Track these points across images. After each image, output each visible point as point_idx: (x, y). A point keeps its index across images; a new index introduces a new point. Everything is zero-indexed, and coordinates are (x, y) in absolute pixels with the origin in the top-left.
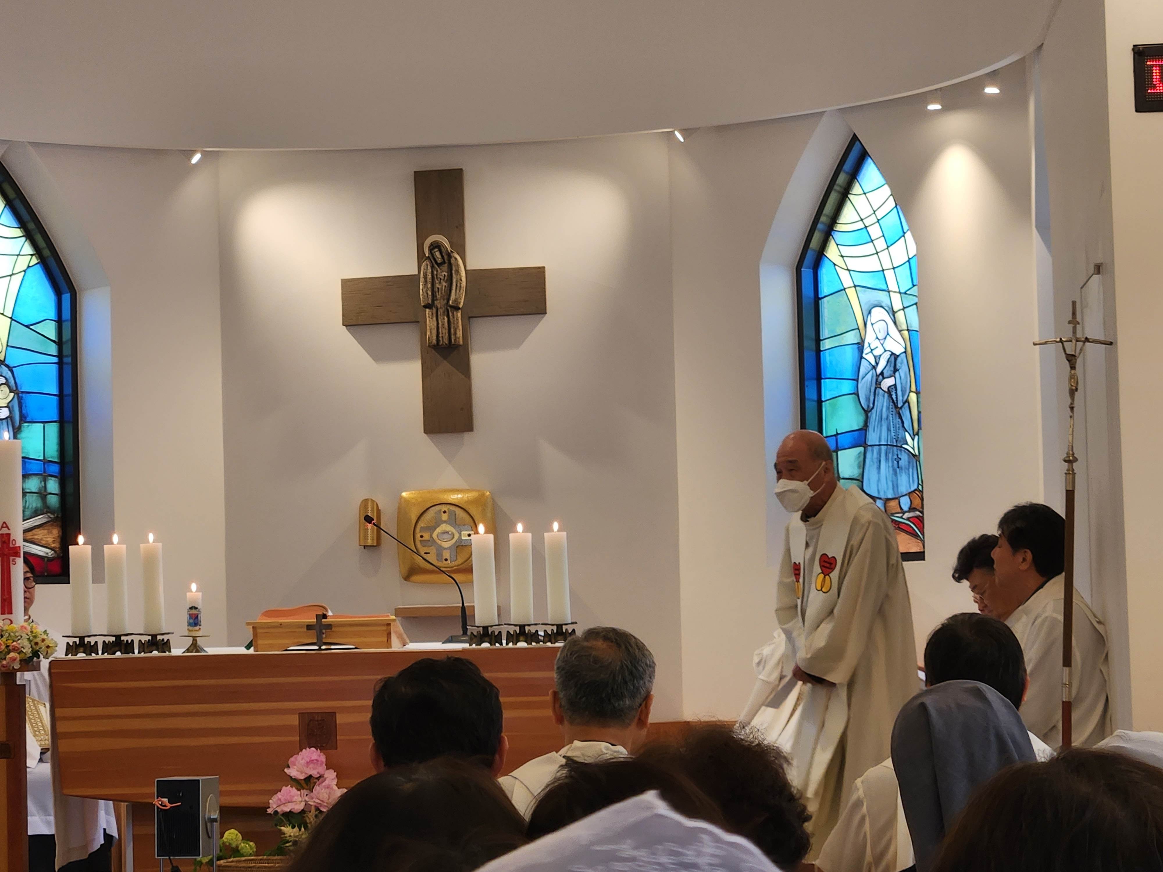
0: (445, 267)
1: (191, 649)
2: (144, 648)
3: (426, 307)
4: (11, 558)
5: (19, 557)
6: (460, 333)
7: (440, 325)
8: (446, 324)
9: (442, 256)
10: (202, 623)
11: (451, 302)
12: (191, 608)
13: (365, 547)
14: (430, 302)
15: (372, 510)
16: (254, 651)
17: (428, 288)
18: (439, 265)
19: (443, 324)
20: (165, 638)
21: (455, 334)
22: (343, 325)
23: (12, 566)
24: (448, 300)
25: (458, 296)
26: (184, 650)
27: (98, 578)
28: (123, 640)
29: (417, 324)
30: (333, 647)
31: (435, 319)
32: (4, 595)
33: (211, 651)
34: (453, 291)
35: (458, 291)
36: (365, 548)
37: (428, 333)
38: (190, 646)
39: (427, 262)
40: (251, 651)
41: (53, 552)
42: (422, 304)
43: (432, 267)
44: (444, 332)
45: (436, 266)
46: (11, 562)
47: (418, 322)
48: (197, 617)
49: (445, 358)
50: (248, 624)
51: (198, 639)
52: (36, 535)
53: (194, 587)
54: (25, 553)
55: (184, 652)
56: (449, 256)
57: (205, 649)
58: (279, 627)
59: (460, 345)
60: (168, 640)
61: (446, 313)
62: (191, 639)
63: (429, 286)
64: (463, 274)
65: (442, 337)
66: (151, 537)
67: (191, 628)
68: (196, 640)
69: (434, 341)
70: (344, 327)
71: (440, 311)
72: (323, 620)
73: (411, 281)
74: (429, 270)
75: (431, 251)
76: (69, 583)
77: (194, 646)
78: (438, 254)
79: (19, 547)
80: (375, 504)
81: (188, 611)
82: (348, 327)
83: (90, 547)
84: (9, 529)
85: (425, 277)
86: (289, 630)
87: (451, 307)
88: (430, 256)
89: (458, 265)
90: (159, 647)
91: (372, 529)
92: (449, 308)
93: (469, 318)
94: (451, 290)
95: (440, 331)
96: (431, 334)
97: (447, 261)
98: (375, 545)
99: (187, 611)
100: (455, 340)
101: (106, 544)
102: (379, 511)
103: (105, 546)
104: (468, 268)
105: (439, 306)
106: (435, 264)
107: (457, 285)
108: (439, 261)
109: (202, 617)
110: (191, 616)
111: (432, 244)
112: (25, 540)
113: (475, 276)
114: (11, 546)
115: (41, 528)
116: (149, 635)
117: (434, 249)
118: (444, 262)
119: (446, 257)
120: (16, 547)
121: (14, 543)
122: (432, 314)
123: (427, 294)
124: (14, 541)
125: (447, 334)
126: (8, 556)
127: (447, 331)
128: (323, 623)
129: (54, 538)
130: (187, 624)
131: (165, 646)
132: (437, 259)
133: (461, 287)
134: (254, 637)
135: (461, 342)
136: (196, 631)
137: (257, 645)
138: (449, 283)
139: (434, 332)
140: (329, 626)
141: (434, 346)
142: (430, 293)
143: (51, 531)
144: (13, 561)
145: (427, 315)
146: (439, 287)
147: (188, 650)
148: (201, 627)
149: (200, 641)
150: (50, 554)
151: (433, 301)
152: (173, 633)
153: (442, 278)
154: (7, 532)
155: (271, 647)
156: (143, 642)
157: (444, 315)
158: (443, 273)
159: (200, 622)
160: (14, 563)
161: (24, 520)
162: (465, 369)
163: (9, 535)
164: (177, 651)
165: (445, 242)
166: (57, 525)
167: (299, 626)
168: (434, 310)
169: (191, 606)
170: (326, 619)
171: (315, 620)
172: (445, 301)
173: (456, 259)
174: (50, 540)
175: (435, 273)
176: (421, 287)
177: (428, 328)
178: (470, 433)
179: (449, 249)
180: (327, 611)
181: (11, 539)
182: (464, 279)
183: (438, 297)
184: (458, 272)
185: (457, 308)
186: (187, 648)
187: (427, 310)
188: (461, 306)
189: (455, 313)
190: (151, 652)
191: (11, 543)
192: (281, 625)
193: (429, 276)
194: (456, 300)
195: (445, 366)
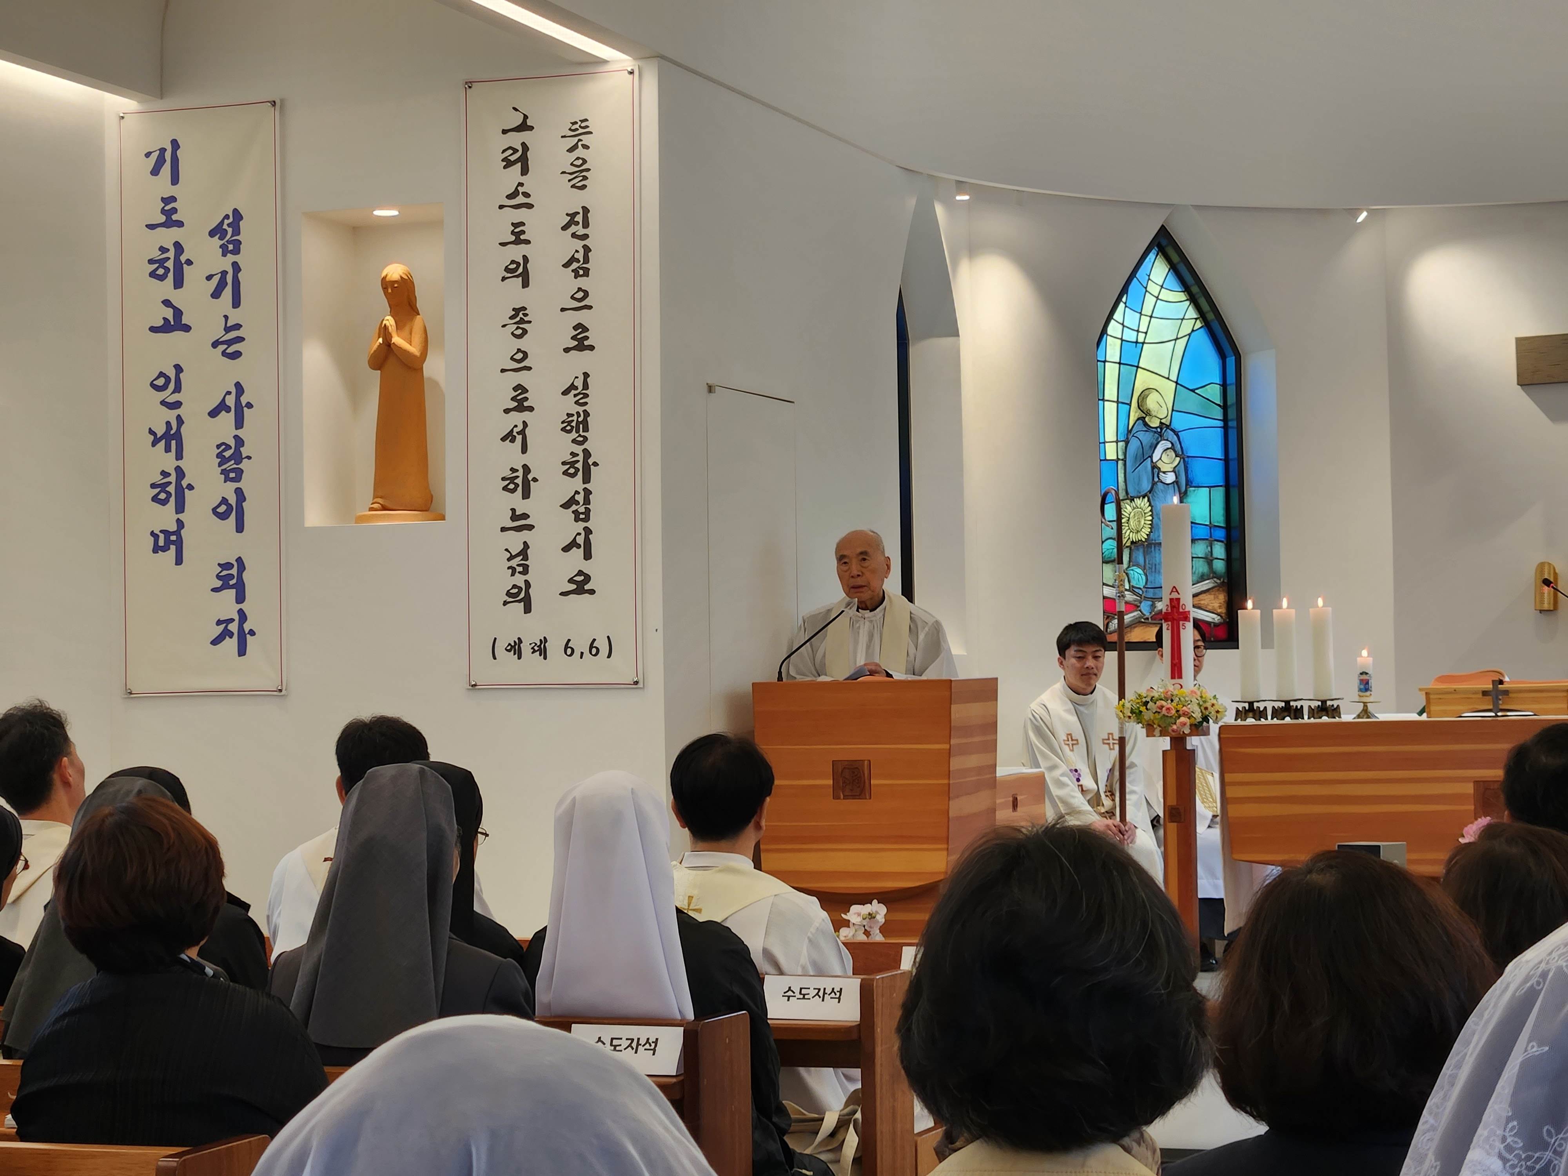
1: (1361, 715)
2: (1314, 714)
4: (1181, 623)
5: (1189, 621)
10: (1373, 689)
12: (1361, 674)
13: (1541, 611)
15: (1549, 574)
16: (1428, 717)
20: (1335, 703)
22: (1518, 384)
23: (1182, 631)
26: (1355, 716)
27: (1267, 642)
28: (1293, 706)
30: (1509, 714)
32: (1174, 660)
33: (1382, 717)
36: (1541, 613)
38: (1361, 713)
40: (1424, 717)
41: (1219, 617)
46: (1181, 627)
48: (1367, 683)
50: (1420, 690)
51: (1368, 704)
52: (1202, 600)
53: (1365, 653)
54: (1194, 619)
55: (1355, 718)
57: (1376, 715)
58: (1453, 693)
60: (1338, 706)
62: (1362, 704)
66: (1320, 602)
67: (1362, 694)
68: (1367, 706)
70: (1519, 387)
72: (1500, 686)
76: (1238, 648)
77: (1365, 712)
79: (1189, 612)
80: (1552, 567)
81: (1359, 677)
82: (1523, 387)
83: (1258, 612)
84: (1179, 594)
86: (1465, 697)
90: (1329, 713)
91: (1549, 593)
98: (1552, 609)
99: (1357, 676)
101: (1275, 609)
102: (1555, 574)
103: (1274, 611)
109: (1373, 683)
110: (1361, 681)
112: (1194, 606)
114: (1181, 610)
115: (1207, 594)
116: (1319, 701)
120: (1186, 612)
121: (1184, 608)
124: (1184, 606)
126: (1178, 621)
128: (1500, 689)
129: (1220, 603)
130: (1357, 689)
131: (1335, 712)
134: (1427, 704)
136: (1367, 696)
137: (1430, 711)
140: (1506, 692)
143: (1217, 596)
144: (1183, 626)
147: (1359, 716)
148: (1371, 693)
149: (1370, 707)
150: (1216, 620)
152: (1343, 699)
154: (1178, 596)
155: (1445, 713)
156: (1313, 708)
159: (1371, 687)
160: (1184, 627)
161: (1193, 585)
163: (1178, 600)
164: (1347, 717)
166: (1223, 590)
167: (1475, 692)
169: (1361, 672)
170: (1502, 684)
171: (1491, 686)
174: (1216, 605)
180: (1503, 676)
181: (1181, 603)
186: (1357, 713)
190: (1321, 718)
191: (1181, 608)
192: (1455, 690)
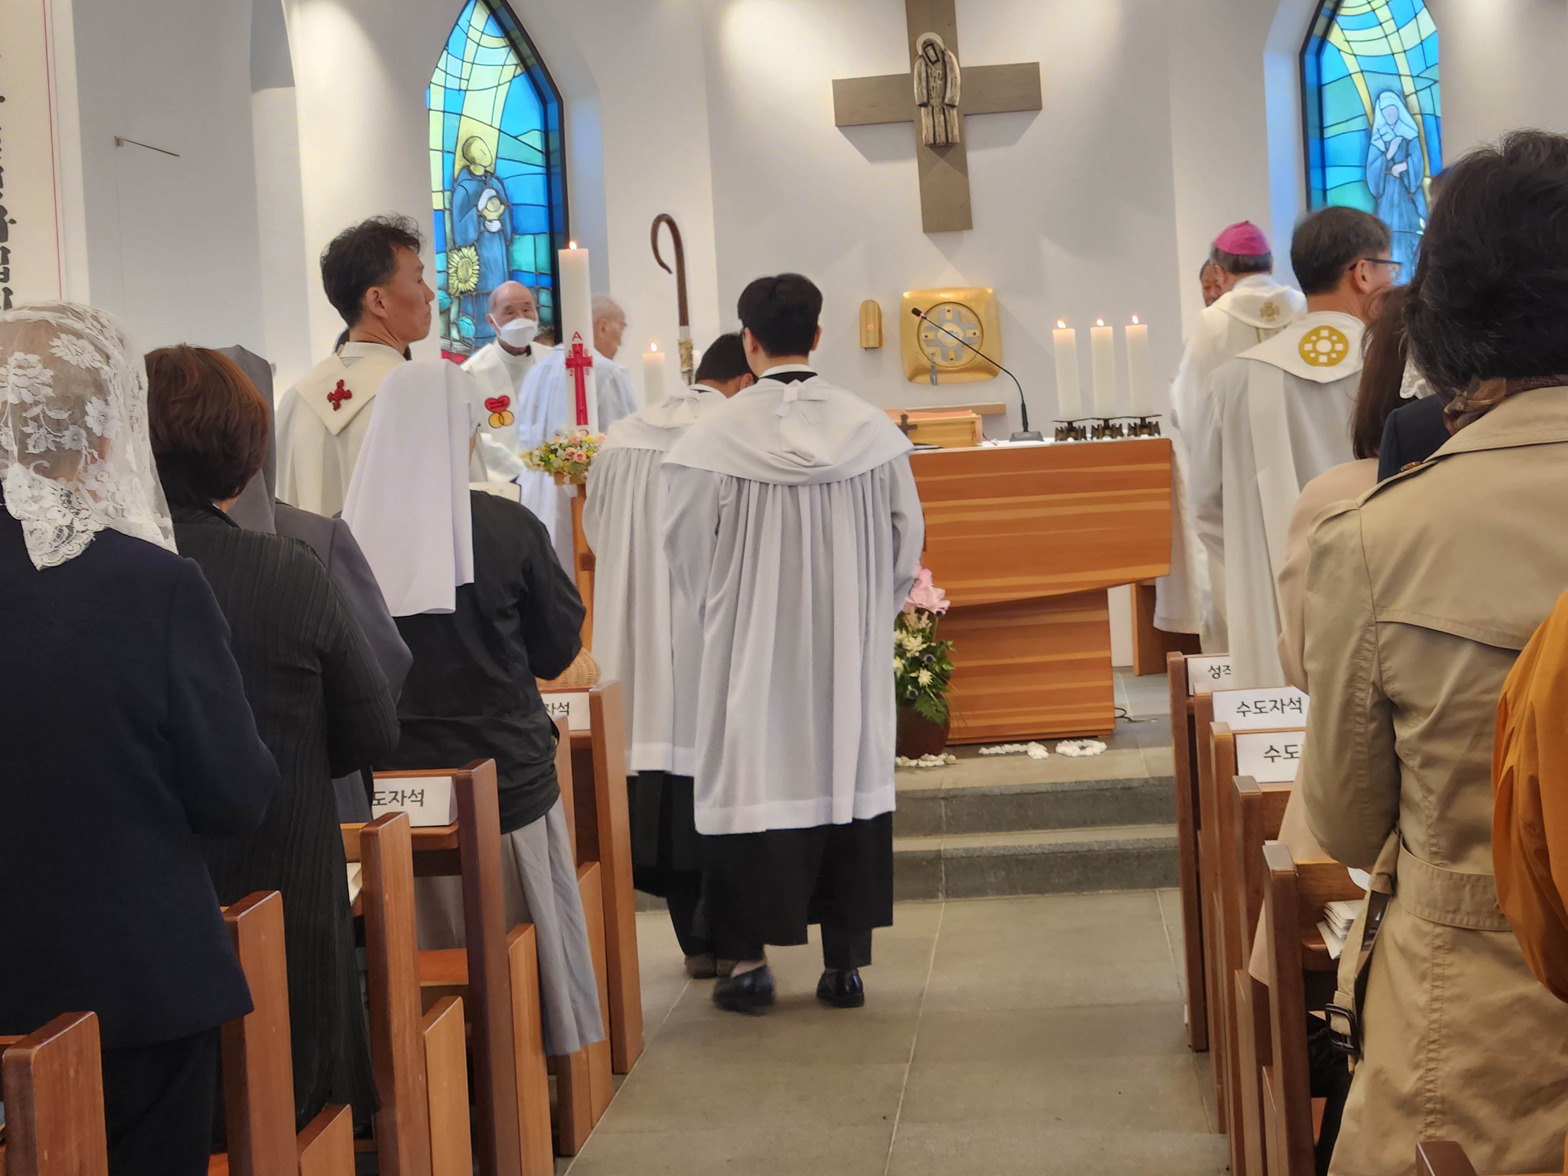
0: (940, 64)
3: (921, 105)
6: (956, 132)
7: (936, 124)
8: (943, 123)
9: (936, 54)
11: (946, 101)
14: (925, 100)
17: (922, 87)
18: (933, 63)
19: (939, 123)
21: (952, 132)
24: (944, 98)
25: (954, 94)
29: (911, 123)
31: (931, 117)
34: (949, 89)
35: (953, 88)
37: (924, 132)
39: (921, 60)
42: (918, 103)
43: (927, 65)
44: (940, 130)
45: (930, 64)
47: (912, 121)
49: (942, 156)
56: (943, 53)
59: (957, 143)
61: (942, 111)
63: (924, 84)
64: (958, 71)
65: (939, 136)
69: (931, 141)
71: (936, 110)
73: (903, 81)
74: (923, 68)
75: (924, 49)
78: (931, 53)
85: (920, 76)
87: (948, 105)
88: (924, 55)
89: (952, 63)
92: (945, 106)
93: (965, 115)
94: (945, 88)
95: (937, 129)
96: (927, 134)
97: (941, 59)
100: (952, 138)
104: (962, 66)
105: (934, 105)
106: (929, 62)
107: (952, 83)
108: (934, 59)
111: (925, 43)
113: (969, 73)
117: (927, 47)
118: (938, 60)
119: (940, 55)
122: (928, 113)
123: (922, 92)
125: (944, 133)
127: (944, 130)
132: (931, 58)
133: (956, 84)
135: (958, 141)
138: (944, 80)
139: (931, 131)
141: (931, 144)
142: (925, 91)
145: (923, 114)
146: (934, 85)
151: (928, 99)
153: (937, 76)
157: (940, 114)
158: (937, 70)
162: (962, 167)
165: (938, 40)
168: (930, 108)
172: (941, 100)
173: (950, 57)
175: (929, 71)
176: (915, 86)
177: (924, 127)
178: (970, 231)
179: (943, 47)
182: (959, 77)
183: (934, 94)
184: (952, 69)
185: (952, 106)
187: (923, 109)
188: (957, 104)
189: (951, 111)
193: (924, 75)
194: (952, 98)
195: (941, 164)
